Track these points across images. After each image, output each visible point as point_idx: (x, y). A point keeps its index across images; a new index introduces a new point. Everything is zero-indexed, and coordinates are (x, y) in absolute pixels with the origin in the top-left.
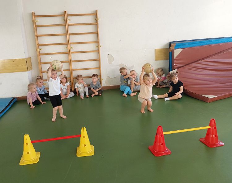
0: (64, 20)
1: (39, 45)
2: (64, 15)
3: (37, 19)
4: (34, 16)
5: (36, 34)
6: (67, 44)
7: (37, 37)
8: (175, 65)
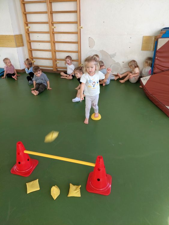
1: (27, 23)
8: (157, 59)
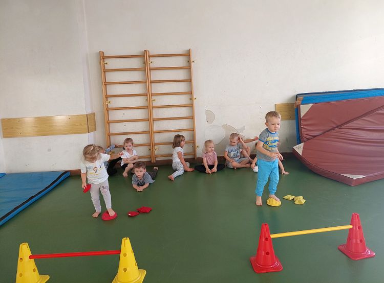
0: (144, 63)
1: (107, 97)
2: (144, 56)
3: (106, 60)
4: (103, 57)
5: (103, 81)
6: (147, 95)
7: (106, 85)
8: (303, 128)
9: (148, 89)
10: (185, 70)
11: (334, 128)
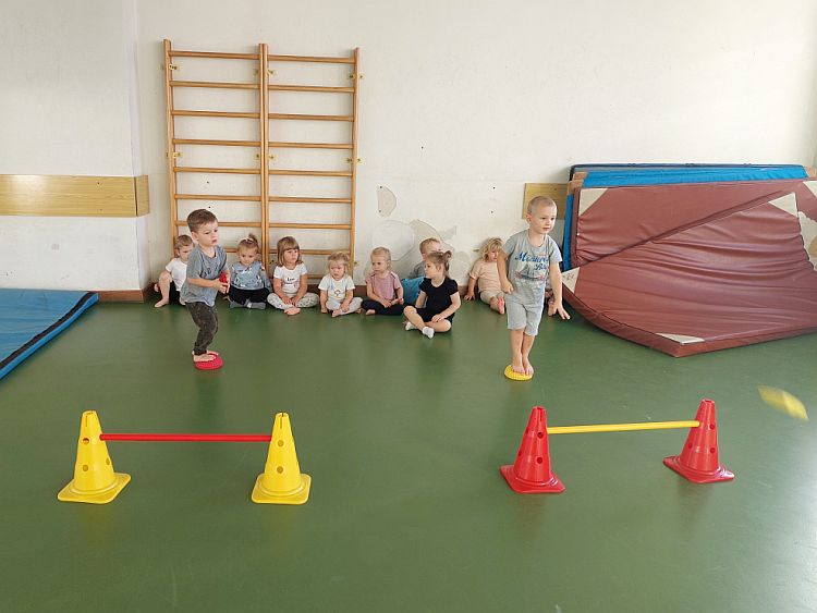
0: (257, 72)
1: (175, 142)
2: (257, 57)
3: (176, 61)
4: (170, 53)
5: (169, 108)
6: (259, 144)
7: (173, 115)
8: (580, 237)
9: (262, 131)
10: (342, 95)
11: (644, 242)
